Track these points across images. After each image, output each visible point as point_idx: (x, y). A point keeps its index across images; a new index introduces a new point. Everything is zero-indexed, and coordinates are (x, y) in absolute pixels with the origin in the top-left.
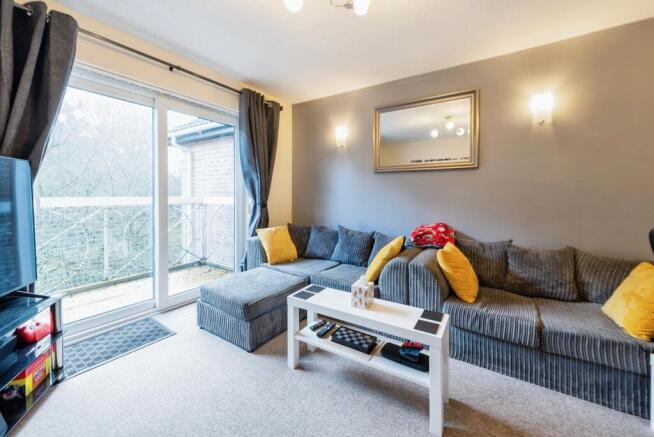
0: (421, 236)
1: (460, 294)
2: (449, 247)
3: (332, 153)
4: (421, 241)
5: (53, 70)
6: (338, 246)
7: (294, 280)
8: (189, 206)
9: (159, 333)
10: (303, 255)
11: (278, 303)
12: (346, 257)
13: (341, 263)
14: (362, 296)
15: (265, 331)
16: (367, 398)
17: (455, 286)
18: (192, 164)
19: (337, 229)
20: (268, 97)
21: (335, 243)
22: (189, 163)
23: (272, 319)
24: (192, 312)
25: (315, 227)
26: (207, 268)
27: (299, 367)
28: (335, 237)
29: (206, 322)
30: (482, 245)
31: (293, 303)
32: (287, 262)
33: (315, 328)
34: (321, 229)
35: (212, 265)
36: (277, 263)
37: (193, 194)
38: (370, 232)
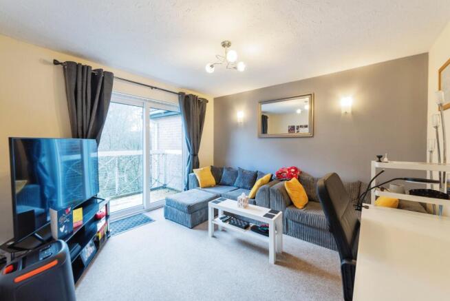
0: (280, 174)
1: (295, 204)
2: (294, 180)
3: (236, 126)
4: (280, 176)
5: (105, 98)
6: (238, 178)
7: (211, 195)
8: (156, 156)
9: (148, 220)
10: (219, 183)
11: (204, 206)
12: (241, 185)
13: (239, 188)
14: (242, 202)
15: (198, 219)
16: (244, 249)
17: (293, 200)
18: (158, 130)
19: (237, 169)
20: (200, 96)
21: (237, 177)
22: (156, 129)
23: (201, 213)
24: (162, 211)
25: (226, 168)
26: (167, 190)
27: (214, 237)
28: (236, 173)
29: (169, 215)
30: (313, 179)
31: (211, 205)
32: (210, 187)
33: (221, 218)
34: (229, 169)
35: (169, 189)
36: (204, 188)
37: (158, 149)
38: (255, 171)
